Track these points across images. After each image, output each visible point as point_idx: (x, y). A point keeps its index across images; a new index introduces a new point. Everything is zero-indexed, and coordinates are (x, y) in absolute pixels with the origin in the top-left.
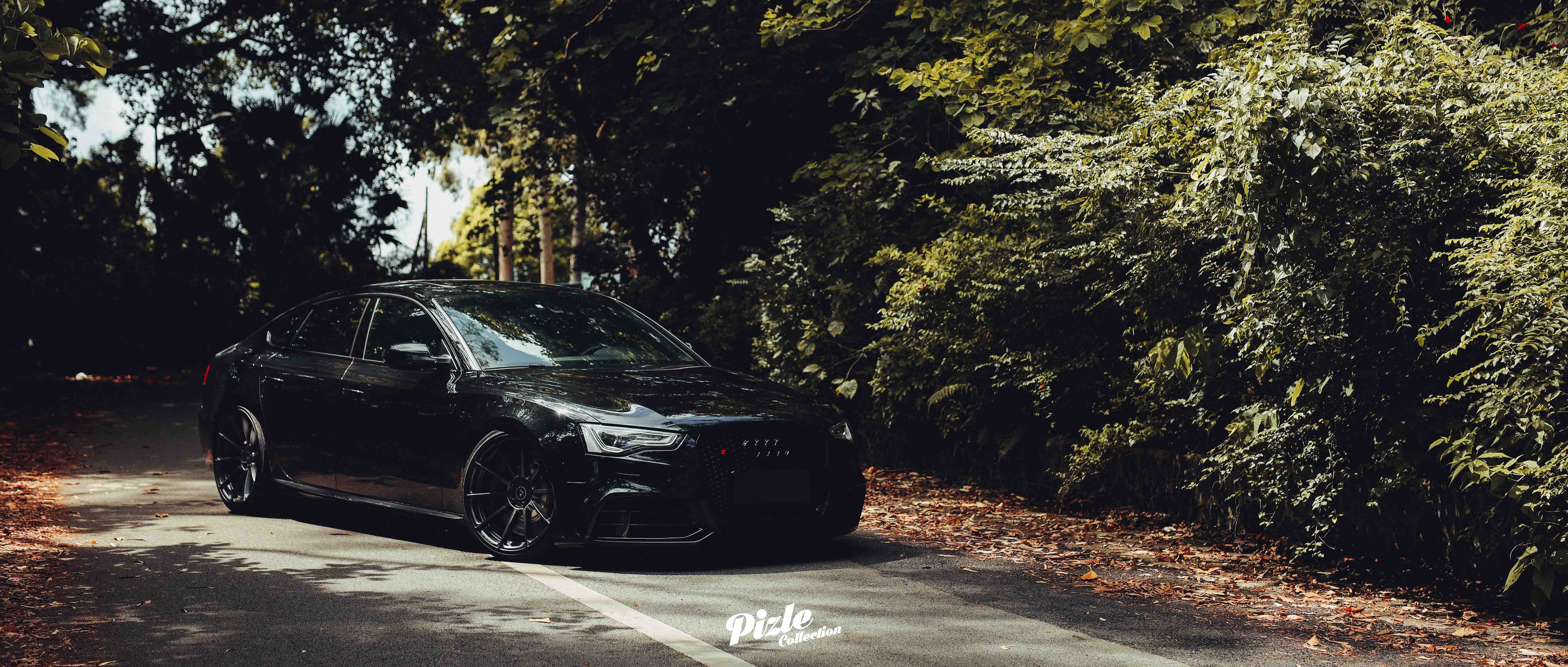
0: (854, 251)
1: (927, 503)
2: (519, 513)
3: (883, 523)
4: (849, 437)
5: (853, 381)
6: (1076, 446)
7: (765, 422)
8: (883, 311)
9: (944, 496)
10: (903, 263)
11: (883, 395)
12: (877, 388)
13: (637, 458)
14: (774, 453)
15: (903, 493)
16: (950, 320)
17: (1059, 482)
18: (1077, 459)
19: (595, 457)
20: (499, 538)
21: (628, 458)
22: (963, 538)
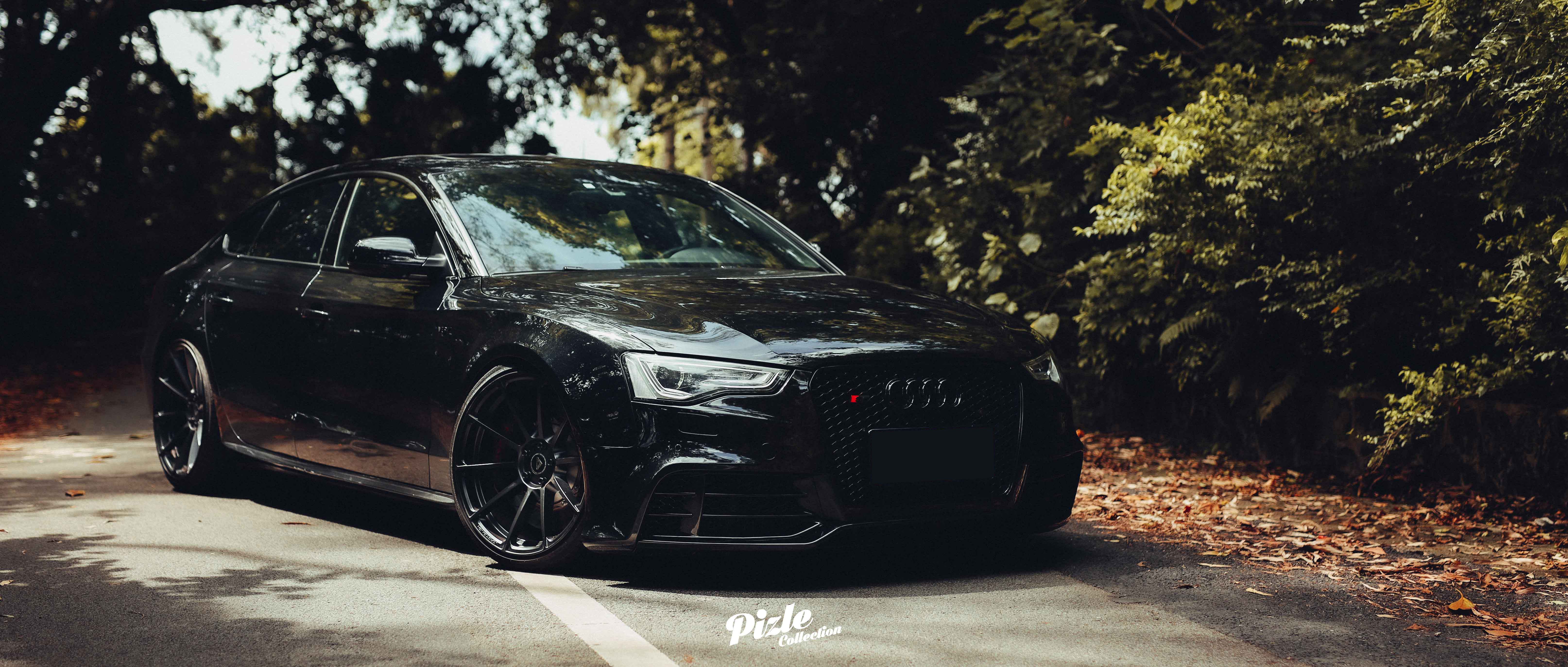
0: (1054, 144)
1: (1161, 479)
2: (535, 495)
3: (1105, 510)
4: (1056, 378)
5: (1054, 316)
6: (1392, 397)
7: (926, 355)
8: (1098, 208)
9: (1182, 469)
10: (1125, 141)
11: (1093, 336)
12: (1086, 325)
13: (717, 408)
14: (936, 399)
15: (1124, 467)
16: (1197, 218)
17: (1369, 449)
18: (1395, 414)
19: (646, 406)
20: (505, 534)
21: (697, 407)
22: (1231, 536)
